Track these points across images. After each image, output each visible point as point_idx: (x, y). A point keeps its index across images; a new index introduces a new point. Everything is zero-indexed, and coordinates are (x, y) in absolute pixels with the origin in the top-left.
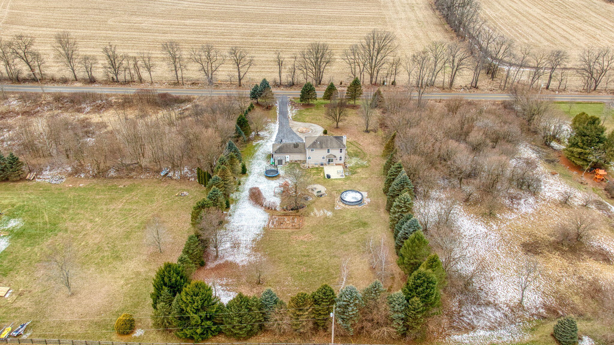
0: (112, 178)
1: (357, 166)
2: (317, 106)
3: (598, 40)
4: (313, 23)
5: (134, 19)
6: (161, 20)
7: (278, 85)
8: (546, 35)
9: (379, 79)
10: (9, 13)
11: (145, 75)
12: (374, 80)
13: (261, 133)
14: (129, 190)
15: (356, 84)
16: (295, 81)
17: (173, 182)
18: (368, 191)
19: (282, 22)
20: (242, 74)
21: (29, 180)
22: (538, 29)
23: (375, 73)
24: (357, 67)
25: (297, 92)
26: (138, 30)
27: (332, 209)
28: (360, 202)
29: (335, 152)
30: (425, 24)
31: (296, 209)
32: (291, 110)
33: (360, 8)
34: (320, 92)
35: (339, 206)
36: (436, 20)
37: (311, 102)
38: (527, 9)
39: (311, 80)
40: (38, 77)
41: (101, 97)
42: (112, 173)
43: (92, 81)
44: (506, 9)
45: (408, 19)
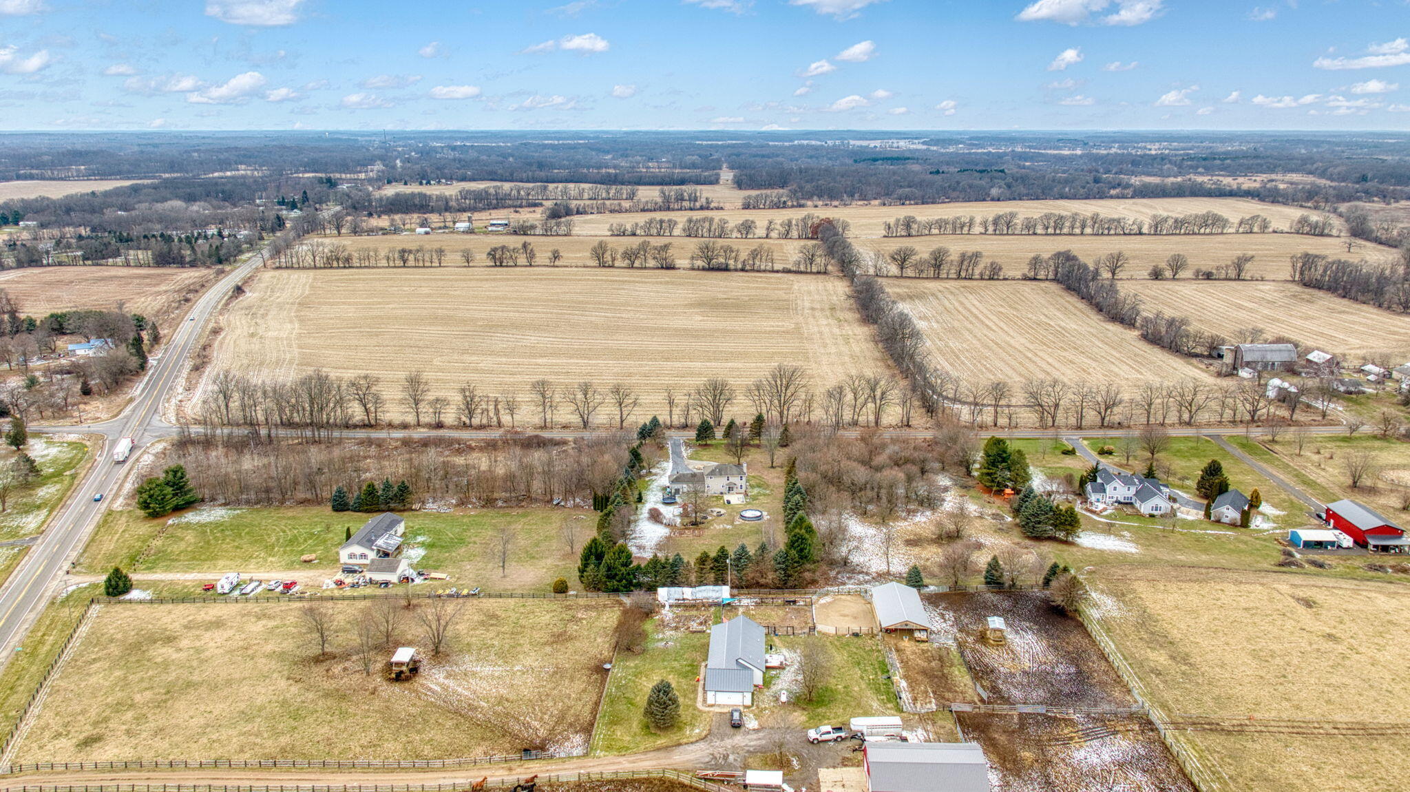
0: (501, 507)
1: (759, 494)
2: (716, 446)
3: (1089, 374)
4: (709, 360)
5: (466, 357)
6: (504, 360)
7: (670, 427)
8: (1021, 369)
9: (790, 417)
10: (299, 353)
11: (506, 419)
12: (785, 420)
13: (653, 471)
14: (525, 515)
15: (759, 419)
16: (689, 423)
17: (566, 510)
18: (768, 512)
19: (667, 359)
20: (624, 416)
21: (415, 510)
22: (1014, 363)
23: (785, 412)
24: (763, 405)
25: (693, 434)
26: (476, 370)
27: (732, 523)
28: (759, 518)
29: (735, 480)
30: (862, 359)
31: (695, 524)
32: (686, 450)
33: (774, 341)
34: (719, 433)
35: (738, 522)
36: (878, 355)
37: (709, 442)
38: (1008, 339)
39: (708, 417)
40: (373, 422)
41: (458, 441)
42: (500, 503)
43: (440, 426)
44: (979, 340)
45: (840, 354)
